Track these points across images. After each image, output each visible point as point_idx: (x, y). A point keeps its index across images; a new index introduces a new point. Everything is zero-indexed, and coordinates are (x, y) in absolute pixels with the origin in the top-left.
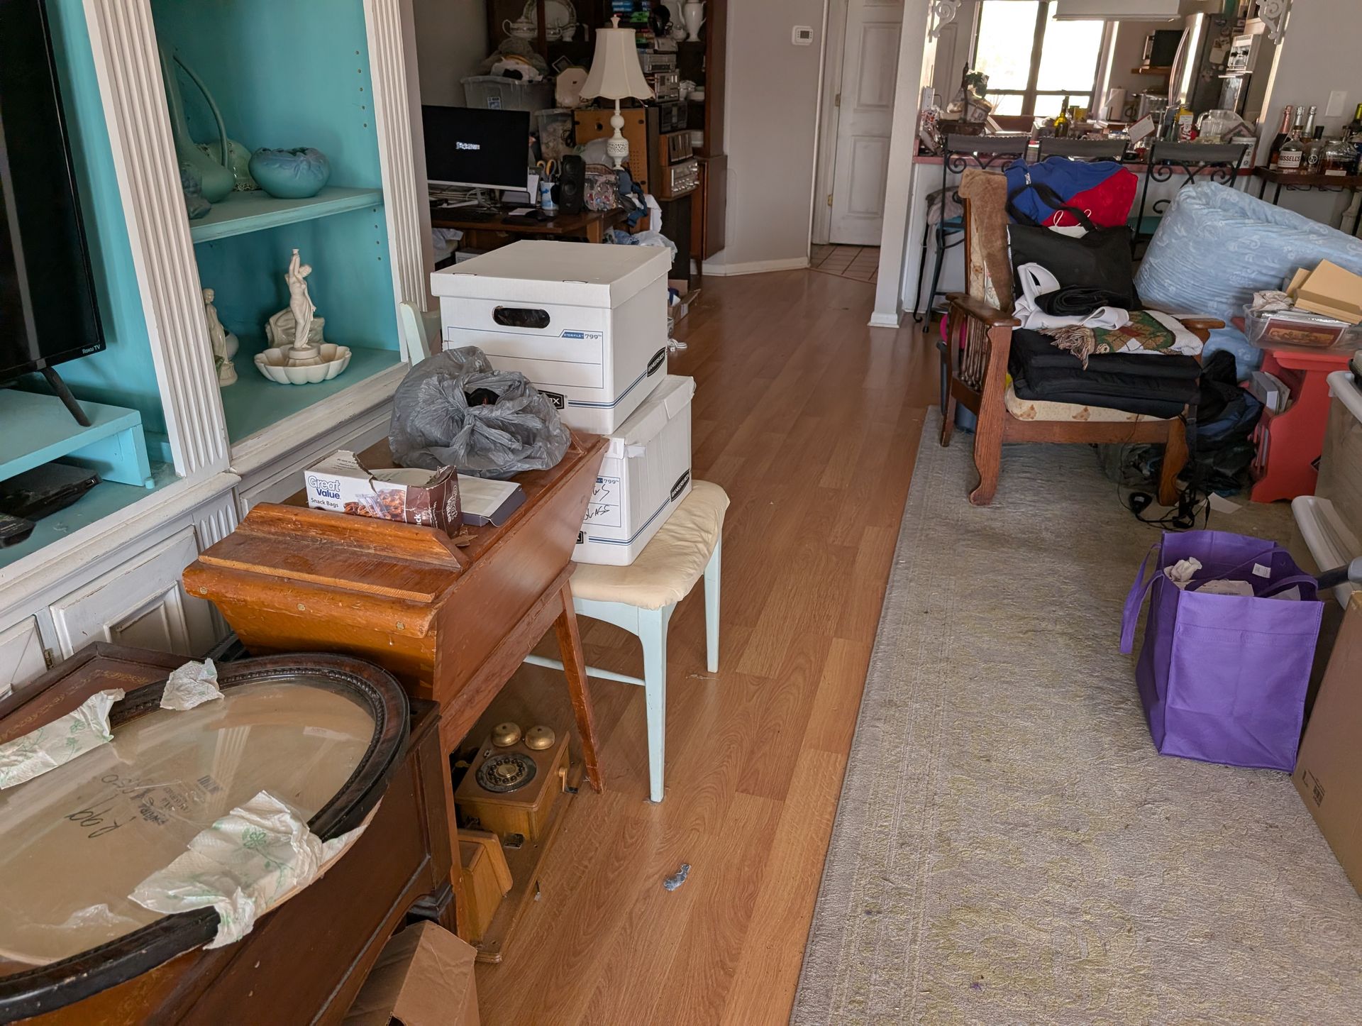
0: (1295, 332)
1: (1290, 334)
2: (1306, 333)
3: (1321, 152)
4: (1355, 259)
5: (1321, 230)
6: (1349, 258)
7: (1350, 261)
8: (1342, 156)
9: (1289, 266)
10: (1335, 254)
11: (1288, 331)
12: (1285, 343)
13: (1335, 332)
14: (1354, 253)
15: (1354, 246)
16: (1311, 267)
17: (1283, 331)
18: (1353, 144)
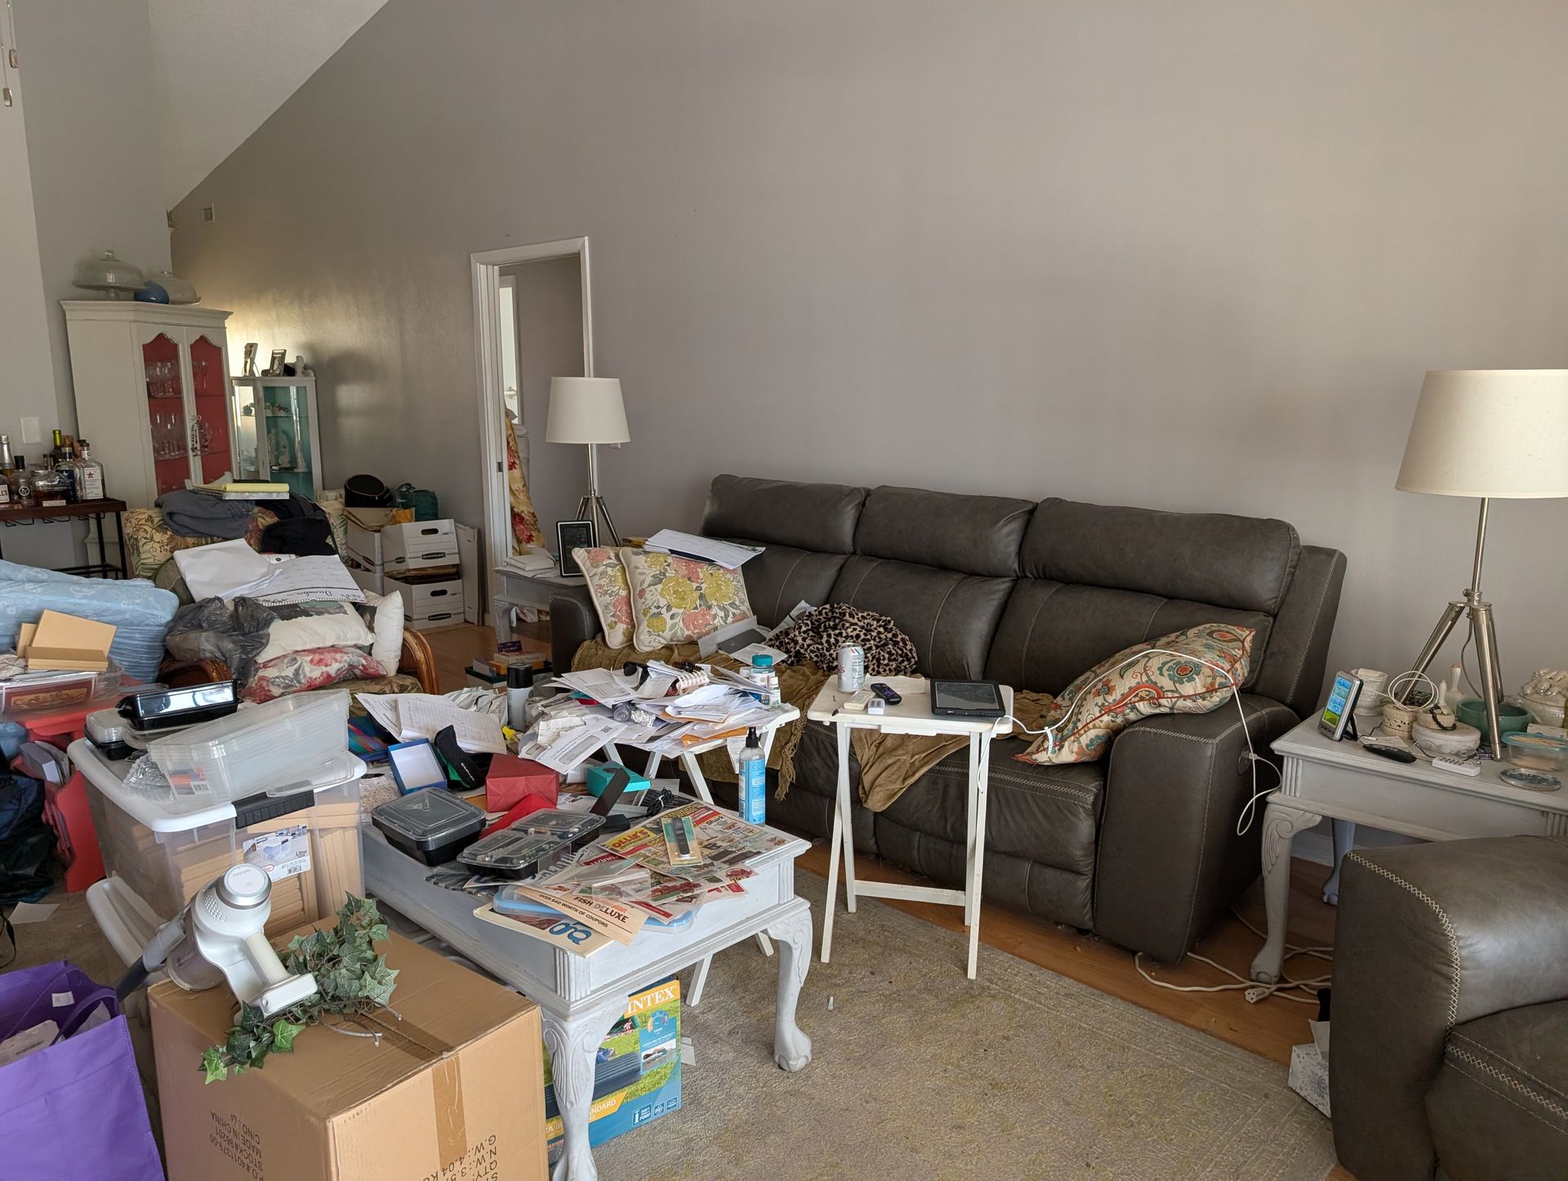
0: (41, 696)
1: (37, 699)
2: (55, 693)
3: (30, 483)
4: (84, 601)
5: (40, 575)
6: (76, 601)
7: (80, 604)
8: (55, 486)
9: (13, 621)
10: (62, 601)
11: (33, 696)
12: (36, 709)
13: (86, 684)
14: (80, 595)
15: (77, 588)
16: (36, 620)
17: (27, 698)
18: (62, 472)
